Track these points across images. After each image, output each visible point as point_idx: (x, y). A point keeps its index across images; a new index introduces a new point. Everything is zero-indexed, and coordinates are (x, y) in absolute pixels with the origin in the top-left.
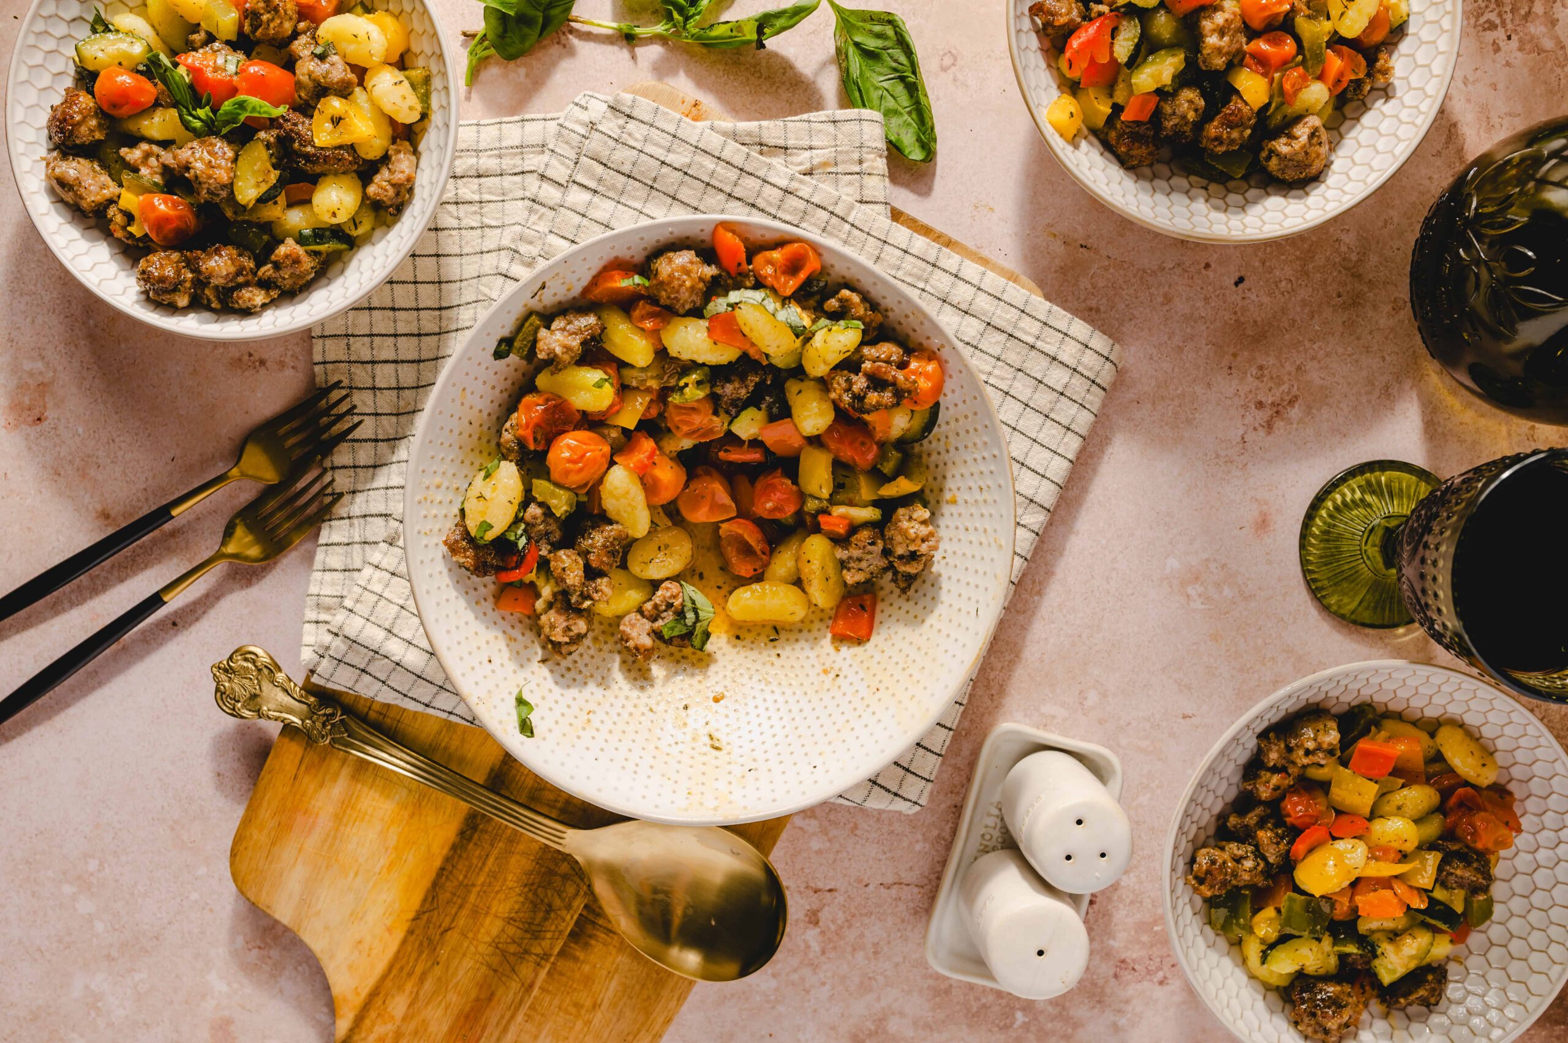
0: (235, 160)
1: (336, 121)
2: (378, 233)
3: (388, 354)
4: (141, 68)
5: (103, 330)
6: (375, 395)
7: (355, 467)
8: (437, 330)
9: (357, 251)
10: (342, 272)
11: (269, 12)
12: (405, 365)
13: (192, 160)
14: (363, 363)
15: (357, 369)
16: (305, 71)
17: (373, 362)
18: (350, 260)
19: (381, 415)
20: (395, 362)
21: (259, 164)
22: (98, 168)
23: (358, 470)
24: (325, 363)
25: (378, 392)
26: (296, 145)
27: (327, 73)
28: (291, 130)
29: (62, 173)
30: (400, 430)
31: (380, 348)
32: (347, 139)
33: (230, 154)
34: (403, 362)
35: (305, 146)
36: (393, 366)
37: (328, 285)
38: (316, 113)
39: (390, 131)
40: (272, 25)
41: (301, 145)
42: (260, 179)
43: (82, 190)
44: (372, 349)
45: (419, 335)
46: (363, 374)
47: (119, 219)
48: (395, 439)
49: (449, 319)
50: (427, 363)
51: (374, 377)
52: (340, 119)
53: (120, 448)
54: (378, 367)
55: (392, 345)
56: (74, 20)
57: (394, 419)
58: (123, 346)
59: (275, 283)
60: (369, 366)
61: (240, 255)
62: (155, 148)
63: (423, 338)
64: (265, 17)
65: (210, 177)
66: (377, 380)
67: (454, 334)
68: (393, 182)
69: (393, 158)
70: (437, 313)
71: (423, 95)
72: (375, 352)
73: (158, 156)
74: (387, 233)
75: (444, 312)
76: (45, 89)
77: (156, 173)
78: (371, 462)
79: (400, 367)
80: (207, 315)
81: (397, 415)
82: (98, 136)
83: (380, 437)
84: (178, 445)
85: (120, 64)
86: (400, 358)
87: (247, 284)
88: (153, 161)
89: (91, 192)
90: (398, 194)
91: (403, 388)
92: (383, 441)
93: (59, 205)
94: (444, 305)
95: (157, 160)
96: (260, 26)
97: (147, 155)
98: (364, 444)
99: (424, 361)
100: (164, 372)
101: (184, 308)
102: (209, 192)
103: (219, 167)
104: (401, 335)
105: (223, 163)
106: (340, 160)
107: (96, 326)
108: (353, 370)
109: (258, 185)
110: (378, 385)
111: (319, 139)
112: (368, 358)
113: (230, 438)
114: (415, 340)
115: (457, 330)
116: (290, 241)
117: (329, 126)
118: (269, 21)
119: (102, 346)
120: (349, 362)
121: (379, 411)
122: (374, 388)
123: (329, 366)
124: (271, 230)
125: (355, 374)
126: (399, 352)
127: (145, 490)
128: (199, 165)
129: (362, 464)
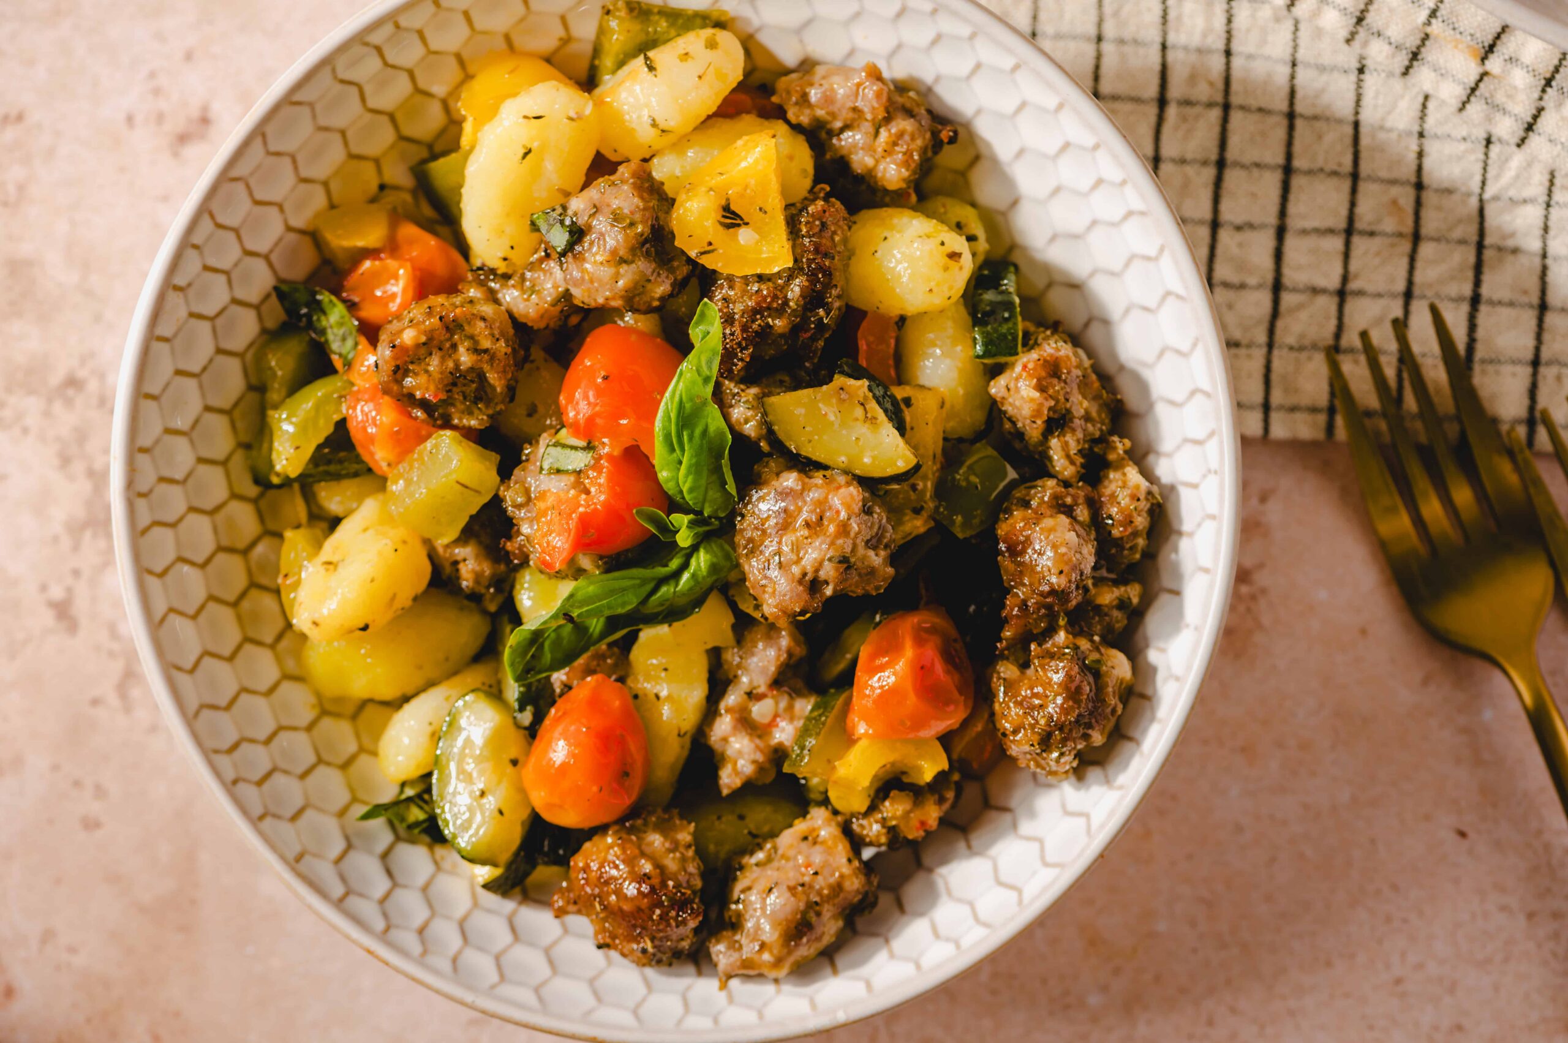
0: (806, 466)
1: (731, 218)
2: (987, 193)
3: (1260, 248)
4: (526, 718)
5: (1117, 971)
6: (1360, 293)
7: (1536, 363)
8: (1215, 114)
9: (1024, 249)
10: (1075, 286)
11: (454, 346)
12: (1292, 209)
13: (796, 570)
14: (1275, 314)
15: (1291, 329)
16: (606, 272)
17: (1277, 287)
18: (1046, 268)
19: (1410, 283)
20: (1281, 232)
21: (823, 408)
22: (760, 856)
23: (1545, 354)
24: (1266, 407)
25: (1353, 285)
26: (779, 324)
27: (617, 218)
28: (745, 328)
29: (774, 924)
30: (1457, 234)
31: (1241, 266)
32: (775, 204)
33: (790, 480)
34: (1283, 213)
35: (786, 302)
36: (1291, 243)
37: (1106, 322)
38: (707, 262)
39: (749, 120)
40: (486, 344)
41: (780, 312)
42: (859, 412)
43: (820, 882)
44: (1242, 286)
45: (1221, 164)
46: (1303, 315)
47: (894, 808)
48: (1480, 247)
49: (1193, 78)
50: (1297, 148)
51: (1315, 291)
52: (727, 209)
53: (1419, 966)
54: (1290, 276)
55: (1239, 237)
56: (389, 873)
57: (1426, 250)
58: (1162, 926)
59: (1094, 441)
60: (1288, 299)
61: (1026, 504)
62: (732, 699)
63: (1231, 154)
64: (465, 358)
65: (844, 529)
66: (1321, 282)
67: (1237, 62)
68: (881, 114)
69: (820, 113)
70: (1172, 111)
71: (672, 25)
72: (1252, 281)
73: (750, 695)
74: (995, 161)
75: (1175, 91)
76: (551, 962)
77: (790, 708)
78: (1529, 318)
79: (1294, 222)
80: (1153, 622)
81: (1416, 238)
82: (685, 836)
83: (1467, 290)
84: (1427, 818)
85: (514, 763)
86: (1272, 219)
87: (1095, 506)
88: (760, 711)
89: (825, 864)
90: (909, 113)
91: (1351, 219)
92: (1477, 283)
93: (841, 960)
94: (1152, 90)
95: (760, 697)
96: (481, 377)
97: (745, 723)
98: (1480, 333)
99: (1289, 156)
100: (1239, 829)
101: (1135, 669)
102: (873, 543)
103: (822, 505)
104: (1216, 210)
105: (813, 495)
106: (824, 225)
107: (1105, 989)
108: (1291, 340)
109: (871, 420)
110: (1333, 281)
111: (771, 261)
112: (1264, 299)
113: (1426, 681)
114: (1231, 177)
115: (1228, 53)
116: (997, 388)
117: (744, 235)
118: (476, 350)
119: (1157, 979)
120: (1270, 345)
121: (1401, 286)
122: (1341, 295)
123: (1277, 398)
124: (960, 440)
125: (1302, 336)
126: (1256, 219)
127: (1531, 916)
128: (811, 556)
129: (1530, 342)
